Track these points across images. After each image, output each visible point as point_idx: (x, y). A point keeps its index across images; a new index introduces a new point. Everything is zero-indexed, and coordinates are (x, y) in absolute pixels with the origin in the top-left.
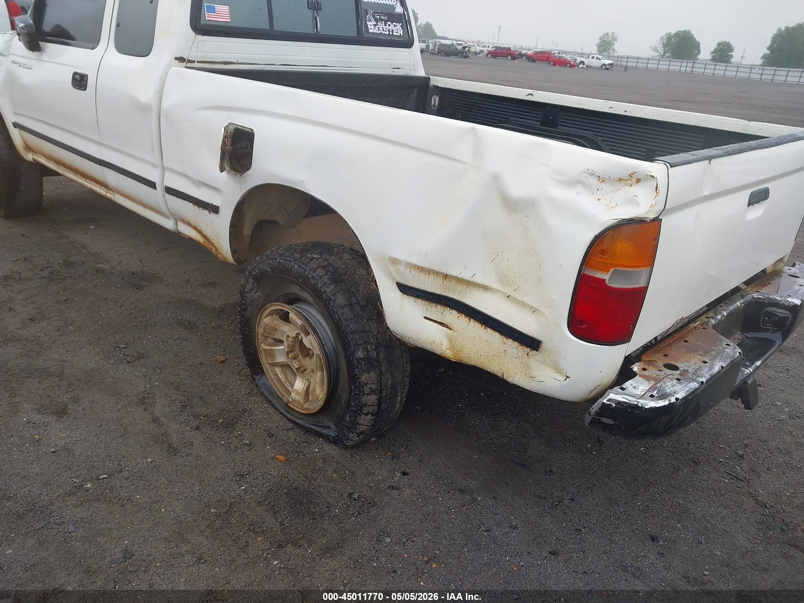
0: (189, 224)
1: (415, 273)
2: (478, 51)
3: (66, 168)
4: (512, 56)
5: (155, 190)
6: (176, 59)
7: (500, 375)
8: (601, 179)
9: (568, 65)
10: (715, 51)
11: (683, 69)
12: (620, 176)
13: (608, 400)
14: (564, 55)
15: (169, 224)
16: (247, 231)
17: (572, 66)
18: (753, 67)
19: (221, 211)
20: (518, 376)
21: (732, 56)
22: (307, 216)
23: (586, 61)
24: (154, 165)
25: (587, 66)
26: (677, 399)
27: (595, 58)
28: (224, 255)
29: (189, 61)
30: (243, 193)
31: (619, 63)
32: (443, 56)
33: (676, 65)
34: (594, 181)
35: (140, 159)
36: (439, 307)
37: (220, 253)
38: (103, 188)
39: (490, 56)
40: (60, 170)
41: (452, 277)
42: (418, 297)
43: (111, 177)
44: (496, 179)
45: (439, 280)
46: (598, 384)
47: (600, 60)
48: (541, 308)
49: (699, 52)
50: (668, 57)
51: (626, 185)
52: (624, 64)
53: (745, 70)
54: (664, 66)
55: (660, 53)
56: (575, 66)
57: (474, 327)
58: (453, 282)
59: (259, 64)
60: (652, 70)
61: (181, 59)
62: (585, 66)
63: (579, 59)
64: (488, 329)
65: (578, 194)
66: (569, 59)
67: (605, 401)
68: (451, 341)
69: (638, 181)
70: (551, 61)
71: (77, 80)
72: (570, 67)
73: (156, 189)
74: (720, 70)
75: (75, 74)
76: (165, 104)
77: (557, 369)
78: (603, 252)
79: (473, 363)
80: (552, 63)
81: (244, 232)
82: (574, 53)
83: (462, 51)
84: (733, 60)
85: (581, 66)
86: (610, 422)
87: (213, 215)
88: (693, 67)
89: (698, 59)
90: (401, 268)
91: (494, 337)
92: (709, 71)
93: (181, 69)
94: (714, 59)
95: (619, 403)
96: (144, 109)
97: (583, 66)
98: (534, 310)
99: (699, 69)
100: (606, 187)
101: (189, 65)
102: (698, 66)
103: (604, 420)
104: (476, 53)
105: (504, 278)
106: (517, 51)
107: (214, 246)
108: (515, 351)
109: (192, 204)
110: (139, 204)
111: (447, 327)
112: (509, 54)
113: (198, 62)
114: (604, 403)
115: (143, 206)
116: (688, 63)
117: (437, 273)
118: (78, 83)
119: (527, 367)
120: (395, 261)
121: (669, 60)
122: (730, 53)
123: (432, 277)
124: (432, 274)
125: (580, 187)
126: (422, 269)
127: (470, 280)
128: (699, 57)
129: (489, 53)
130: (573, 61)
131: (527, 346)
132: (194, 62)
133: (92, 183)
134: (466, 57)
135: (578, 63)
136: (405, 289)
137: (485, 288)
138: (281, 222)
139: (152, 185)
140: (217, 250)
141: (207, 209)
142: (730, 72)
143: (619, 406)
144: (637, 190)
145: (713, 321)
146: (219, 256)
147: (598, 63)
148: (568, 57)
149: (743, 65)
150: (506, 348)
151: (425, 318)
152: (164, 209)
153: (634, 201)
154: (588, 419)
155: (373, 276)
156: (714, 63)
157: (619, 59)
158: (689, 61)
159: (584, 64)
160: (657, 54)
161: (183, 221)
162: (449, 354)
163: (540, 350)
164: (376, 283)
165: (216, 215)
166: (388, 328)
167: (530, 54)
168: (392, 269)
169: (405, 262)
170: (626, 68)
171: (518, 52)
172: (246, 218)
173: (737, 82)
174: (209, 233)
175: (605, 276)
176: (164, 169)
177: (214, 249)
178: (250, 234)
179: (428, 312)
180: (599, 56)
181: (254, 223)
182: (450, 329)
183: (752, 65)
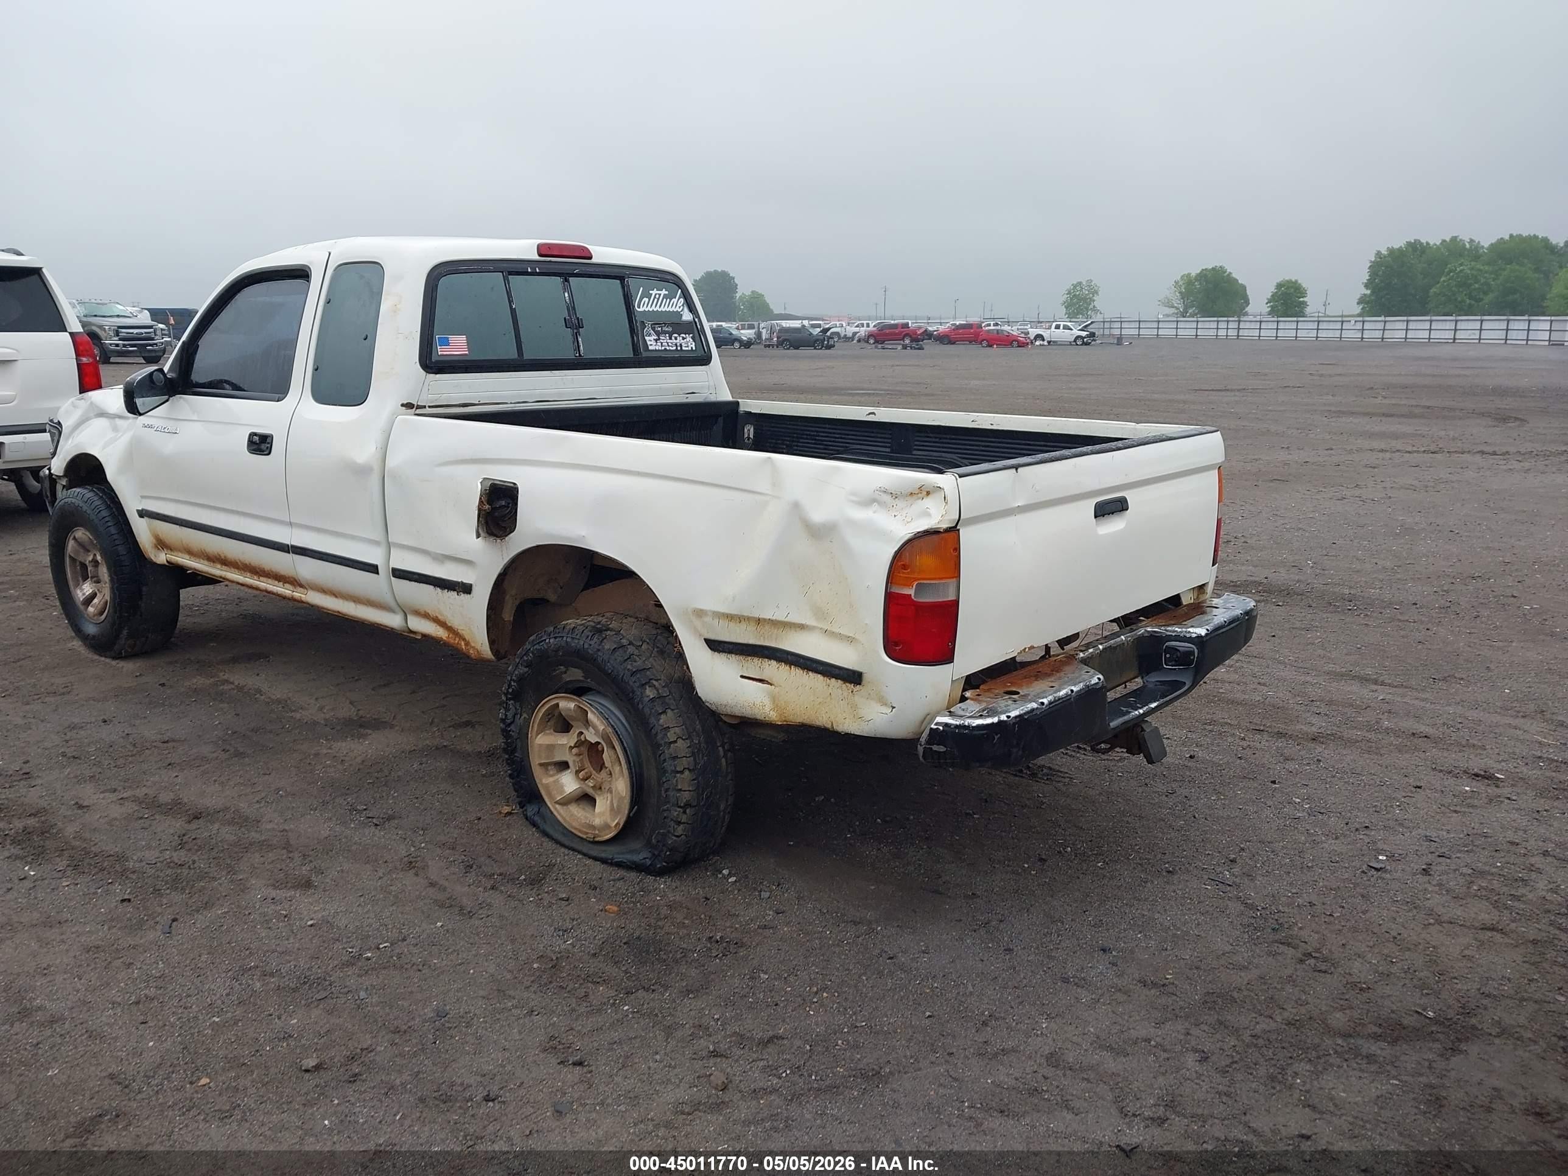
0: (426, 616)
1: (724, 623)
2: (850, 335)
3: (226, 565)
4: (911, 337)
5: (376, 575)
6: (403, 405)
7: (829, 726)
8: (895, 496)
9: (1015, 343)
10: (1274, 298)
11: (1222, 333)
12: (910, 490)
13: (936, 724)
14: (1006, 328)
15: (393, 621)
16: (508, 615)
17: (1021, 345)
18: (1345, 319)
19: (475, 589)
20: (847, 721)
21: (1305, 304)
22: (586, 588)
23: (1046, 334)
24: (377, 543)
25: (1049, 342)
26: (1008, 717)
27: (1061, 327)
28: (479, 647)
29: (419, 407)
30: (505, 561)
31: (1107, 332)
32: (788, 349)
33: (1208, 328)
34: (887, 498)
35: (353, 538)
36: (756, 660)
37: (473, 647)
38: (287, 585)
39: (872, 341)
40: (216, 571)
41: (765, 620)
42: (730, 652)
43: (306, 568)
44: (796, 506)
45: (752, 627)
46: (926, 712)
47: (1071, 329)
48: (857, 636)
49: (1247, 303)
50: (1192, 316)
51: (919, 499)
52: (1117, 332)
53: (1332, 326)
54: (1187, 329)
55: (1177, 308)
56: (1028, 344)
57: (797, 675)
58: (767, 627)
59: (506, 403)
60: (1168, 338)
61: (409, 406)
62: (1046, 343)
63: (1033, 332)
64: (810, 673)
65: (874, 512)
66: (1015, 333)
67: (933, 726)
68: (774, 699)
69: (928, 493)
70: (983, 340)
71: (255, 443)
72: (1019, 346)
73: (378, 573)
74: (1287, 328)
75: (252, 435)
76: (390, 463)
77: (883, 702)
78: (904, 567)
79: (799, 720)
80: (985, 343)
81: (503, 616)
82: (1024, 322)
83: (822, 338)
84: (1308, 310)
85: (1038, 343)
86: (942, 749)
87: (463, 596)
88: (1239, 329)
89: (1246, 314)
90: (708, 619)
91: (816, 680)
92: (1268, 333)
93: (411, 418)
94: (1273, 312)
95: (946, 725)
96: (362, 471)
97: (1041, 342)
98: (850, 640)
99: (1249, 331)
100: (900, 503)
101: (419, 411)
102: (1248, 325)
103: (935, 748)
104: (847, 339)
105: (820, 613)
106: (920, 328)
107: (464, 639)
108: (840, 691)
109: (432, 587)
110: (347, 600)
111: (768, 683)
112: (907, 335)
113: (429, 407)
114: (931, 729)
115: (354, 601)
116: (1230, 323)
117: (748, 619)
118: (255, 447)
119: (854, 707)
120: (700, 613)
121: (1195, 319)
122: (1301, 299)
123: (744, 625)
124: (743, 622)
125: (875, 506)
126: (730, 617)
127: (786, 620)
128: (1248, 309)
129: (871, 335)
130: (1023, 335)
131: (851, 683)
132: (425, 407)
133: (270, 581)
134: (829, 347)
135: (1032, 338)
136: (715, 645)
137: (802, 627)
138: (552, 597)
139: (373, 569)
140: (467, 644)
141: (454, 590)
142: (1307, 331)
143: (946, 729)
144: (929, 503)
145: (1082, 655)
146: (471, 652)
147: (1068, 336)
148: (1014, 330)
149: (1329, 316)
150: (830, 691)
151: (742, 677)
152: (388, 599)
153: (926, 514)
154: (920, 749)
155: (677, 635)
156: (1275, 319)
157: (1107, 325)
158: (1231, 319)
159: (1043, 340)
160: (1173, 310)
161: (417, 613)
162: (773, 716)
163: (864, 682)
164: (680, 644)
165: (467, 596)
166: (700, 698)
167: (945, 332)
168: (698, 623)
169: (710, 611)
170: (1120, 340)
171: (921, 331)
172: (507, 597)
173: (1319, 345)
174: (455, 622)
175: (911, 592)
176: (389, 546)
177: (463, 643)
178: (512, 619)
179: (745, 668)
180: (1069, 324)
181: (517, 602)
182: (771, 685)
183: (1342, 316)
